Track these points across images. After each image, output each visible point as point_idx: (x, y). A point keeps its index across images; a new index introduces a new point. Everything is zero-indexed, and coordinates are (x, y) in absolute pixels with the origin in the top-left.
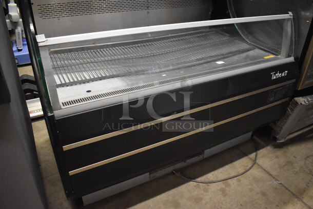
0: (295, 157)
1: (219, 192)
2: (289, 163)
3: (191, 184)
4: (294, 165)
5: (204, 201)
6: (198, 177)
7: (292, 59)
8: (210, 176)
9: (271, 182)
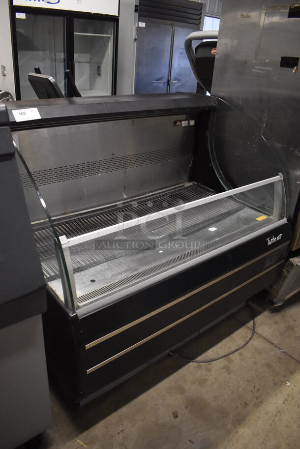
0: (294, 320)
1: (223, 370)
2: (290, 328)
3: (192, 365)
4: (295, 329)
5: (209, 383)
6: (197, 356)
7: (284, 221)
8: (211, 353)
9: (274, 352)
